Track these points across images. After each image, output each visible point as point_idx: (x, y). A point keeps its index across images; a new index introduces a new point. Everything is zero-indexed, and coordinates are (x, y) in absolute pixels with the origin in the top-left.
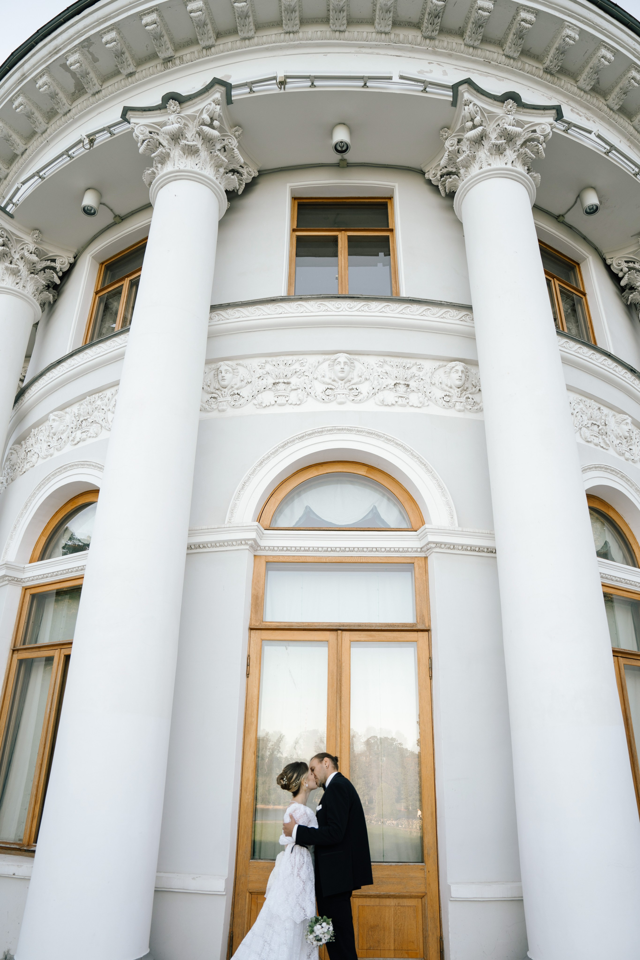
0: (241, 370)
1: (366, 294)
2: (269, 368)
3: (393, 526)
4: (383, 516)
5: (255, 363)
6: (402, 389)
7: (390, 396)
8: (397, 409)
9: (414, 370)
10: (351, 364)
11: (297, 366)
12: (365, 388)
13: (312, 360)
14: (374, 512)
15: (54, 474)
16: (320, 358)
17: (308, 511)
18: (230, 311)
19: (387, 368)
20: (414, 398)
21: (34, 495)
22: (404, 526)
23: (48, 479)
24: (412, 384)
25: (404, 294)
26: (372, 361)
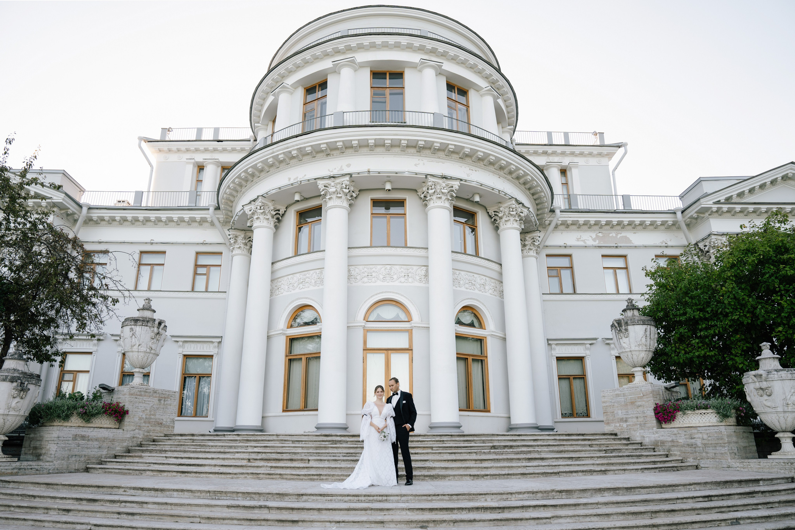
0: (357, 269)
1: (396, 245)
2: (365, 269)
3: (404, 320)
4: (400, 316)
5: (361, 267)
6: (406, 277)
7: (403, 279)
8: (405, 284)
9: (410, 270)
10: (391, 269)
11: (374, 269)
12: (395, 277)
13: (379, 267)
14: (398, 315)
15: (296, 300)
16: (381, 266)
17: (378, 315)
18: (352, 249)
19: (402, 270)
20: (410, 280)
21: (288, 306)
22: (406, 320)
23: (293, 301)
24: (410, 275)
25: (408, 246)
26: (397, 267)
